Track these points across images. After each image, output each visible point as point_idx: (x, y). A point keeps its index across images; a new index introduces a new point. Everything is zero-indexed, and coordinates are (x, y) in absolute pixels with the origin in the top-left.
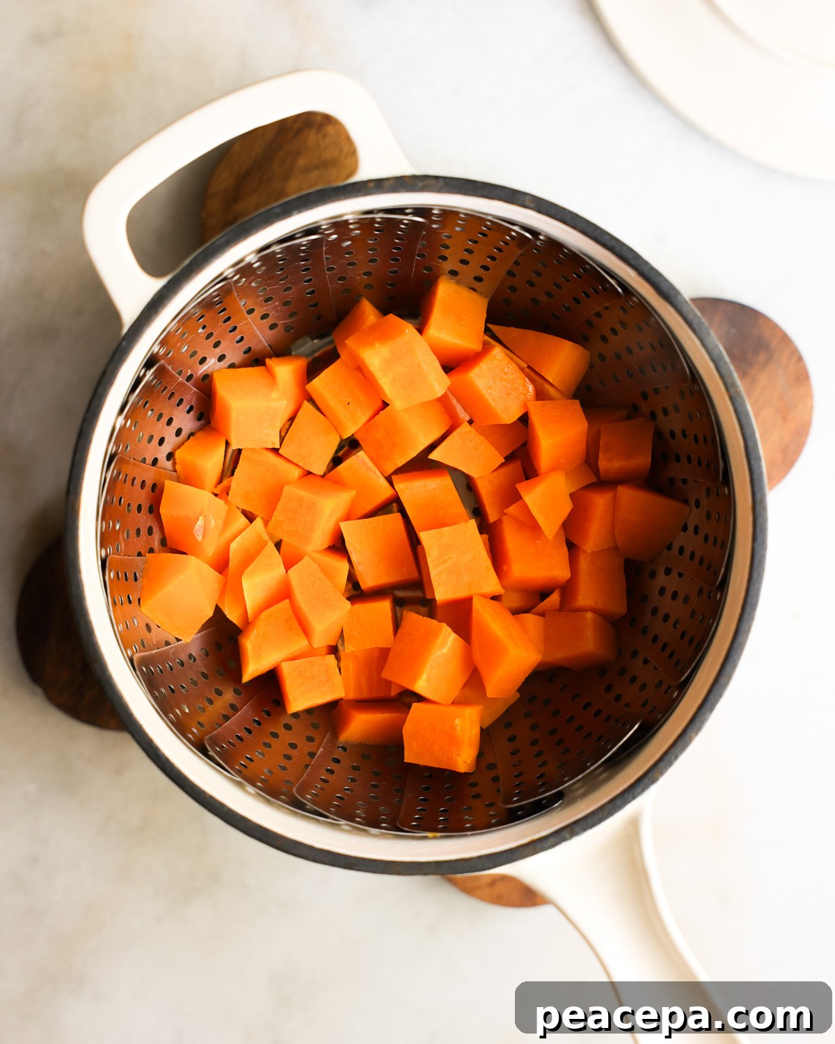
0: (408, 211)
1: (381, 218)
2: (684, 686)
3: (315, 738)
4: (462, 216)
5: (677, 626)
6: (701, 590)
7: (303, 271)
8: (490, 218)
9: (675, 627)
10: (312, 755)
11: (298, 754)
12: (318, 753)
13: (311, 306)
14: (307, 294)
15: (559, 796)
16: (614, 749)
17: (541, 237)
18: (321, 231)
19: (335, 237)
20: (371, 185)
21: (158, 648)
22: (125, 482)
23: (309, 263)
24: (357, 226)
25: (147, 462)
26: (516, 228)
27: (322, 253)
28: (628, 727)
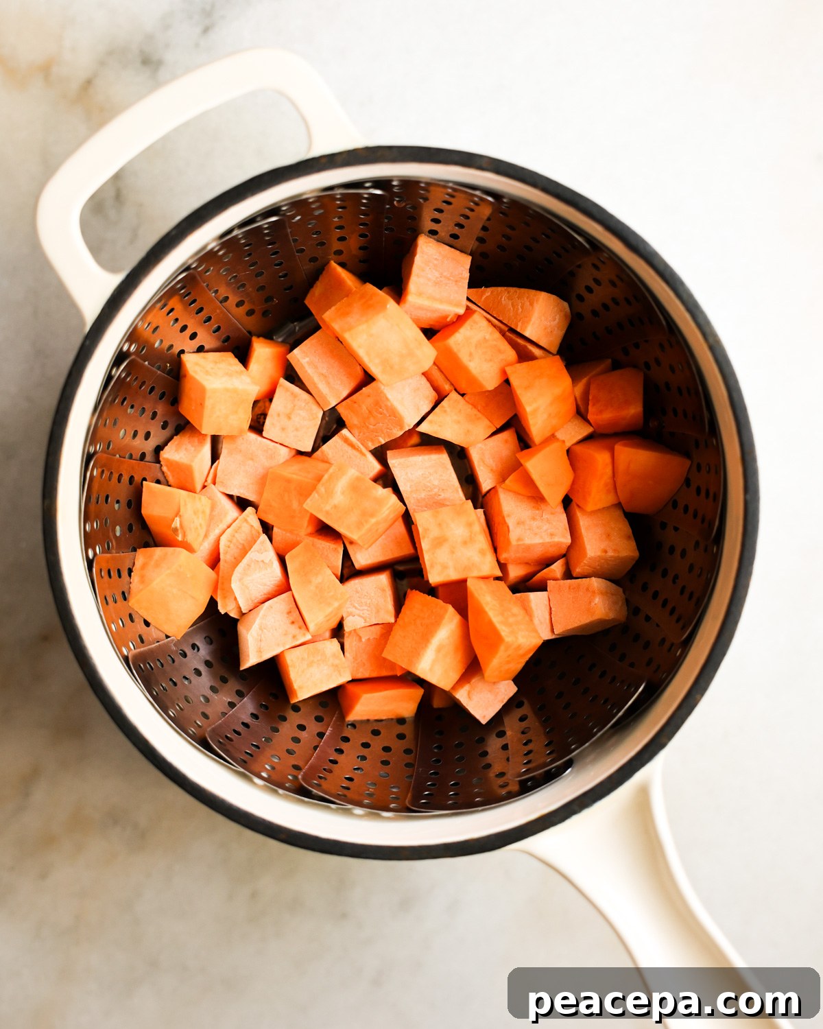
0: (367, 185)
1: (341, 194)
2: (687, 643)
3: (324, 717)
4: (423, 185)
5: (677, 581)
6: (697, 543)
7: (272, 255)
8: (451, 185)
9: (674, 582)
10: (321, 735)
11: (307, 736)
12: (327, 734)
13: (286, 289)
14: (280, 277)
15: (569, 764)
16: (620, 714)
17: (505, 200)
18: (282, 213)
19: (298, 218)
20: (323, 161)
21: (158, 642)
22: (110, 480)
23: (276, 245)
24: (317, 204)
25: (134, 457)
26: (478, 193)
27: (287, 235)
28: (633, 689)
